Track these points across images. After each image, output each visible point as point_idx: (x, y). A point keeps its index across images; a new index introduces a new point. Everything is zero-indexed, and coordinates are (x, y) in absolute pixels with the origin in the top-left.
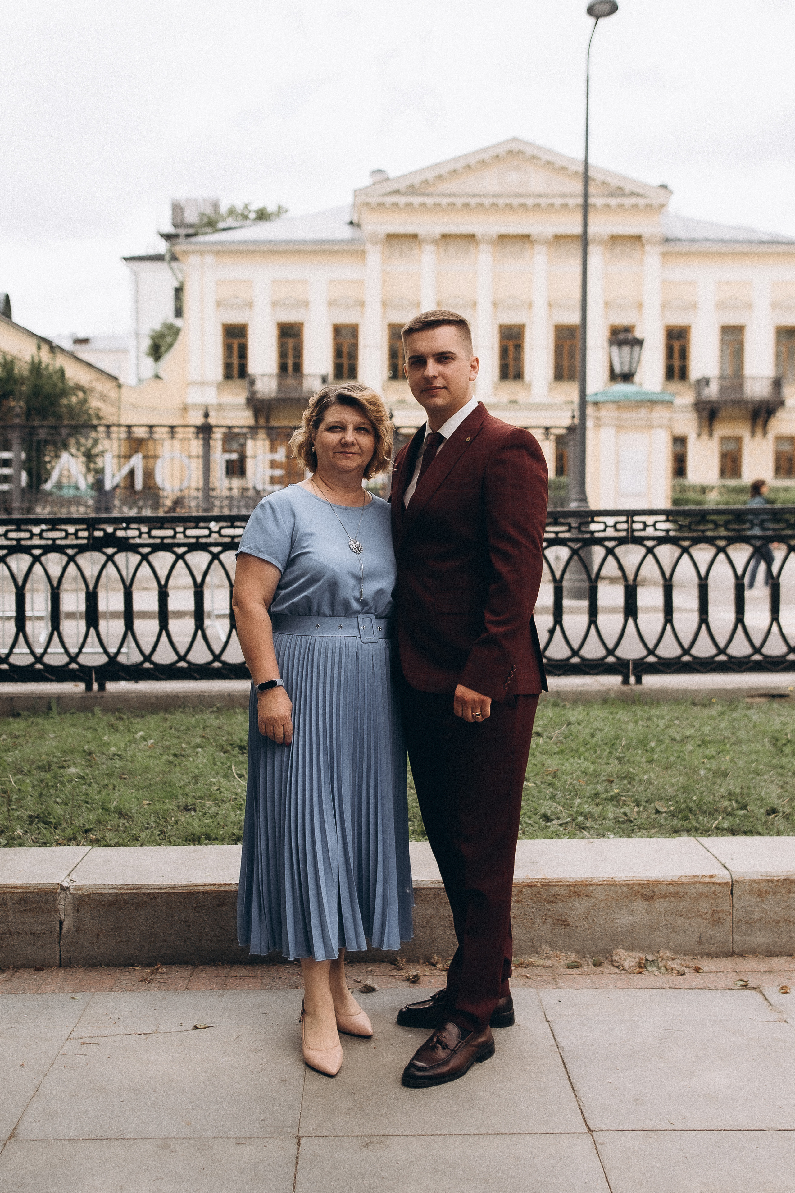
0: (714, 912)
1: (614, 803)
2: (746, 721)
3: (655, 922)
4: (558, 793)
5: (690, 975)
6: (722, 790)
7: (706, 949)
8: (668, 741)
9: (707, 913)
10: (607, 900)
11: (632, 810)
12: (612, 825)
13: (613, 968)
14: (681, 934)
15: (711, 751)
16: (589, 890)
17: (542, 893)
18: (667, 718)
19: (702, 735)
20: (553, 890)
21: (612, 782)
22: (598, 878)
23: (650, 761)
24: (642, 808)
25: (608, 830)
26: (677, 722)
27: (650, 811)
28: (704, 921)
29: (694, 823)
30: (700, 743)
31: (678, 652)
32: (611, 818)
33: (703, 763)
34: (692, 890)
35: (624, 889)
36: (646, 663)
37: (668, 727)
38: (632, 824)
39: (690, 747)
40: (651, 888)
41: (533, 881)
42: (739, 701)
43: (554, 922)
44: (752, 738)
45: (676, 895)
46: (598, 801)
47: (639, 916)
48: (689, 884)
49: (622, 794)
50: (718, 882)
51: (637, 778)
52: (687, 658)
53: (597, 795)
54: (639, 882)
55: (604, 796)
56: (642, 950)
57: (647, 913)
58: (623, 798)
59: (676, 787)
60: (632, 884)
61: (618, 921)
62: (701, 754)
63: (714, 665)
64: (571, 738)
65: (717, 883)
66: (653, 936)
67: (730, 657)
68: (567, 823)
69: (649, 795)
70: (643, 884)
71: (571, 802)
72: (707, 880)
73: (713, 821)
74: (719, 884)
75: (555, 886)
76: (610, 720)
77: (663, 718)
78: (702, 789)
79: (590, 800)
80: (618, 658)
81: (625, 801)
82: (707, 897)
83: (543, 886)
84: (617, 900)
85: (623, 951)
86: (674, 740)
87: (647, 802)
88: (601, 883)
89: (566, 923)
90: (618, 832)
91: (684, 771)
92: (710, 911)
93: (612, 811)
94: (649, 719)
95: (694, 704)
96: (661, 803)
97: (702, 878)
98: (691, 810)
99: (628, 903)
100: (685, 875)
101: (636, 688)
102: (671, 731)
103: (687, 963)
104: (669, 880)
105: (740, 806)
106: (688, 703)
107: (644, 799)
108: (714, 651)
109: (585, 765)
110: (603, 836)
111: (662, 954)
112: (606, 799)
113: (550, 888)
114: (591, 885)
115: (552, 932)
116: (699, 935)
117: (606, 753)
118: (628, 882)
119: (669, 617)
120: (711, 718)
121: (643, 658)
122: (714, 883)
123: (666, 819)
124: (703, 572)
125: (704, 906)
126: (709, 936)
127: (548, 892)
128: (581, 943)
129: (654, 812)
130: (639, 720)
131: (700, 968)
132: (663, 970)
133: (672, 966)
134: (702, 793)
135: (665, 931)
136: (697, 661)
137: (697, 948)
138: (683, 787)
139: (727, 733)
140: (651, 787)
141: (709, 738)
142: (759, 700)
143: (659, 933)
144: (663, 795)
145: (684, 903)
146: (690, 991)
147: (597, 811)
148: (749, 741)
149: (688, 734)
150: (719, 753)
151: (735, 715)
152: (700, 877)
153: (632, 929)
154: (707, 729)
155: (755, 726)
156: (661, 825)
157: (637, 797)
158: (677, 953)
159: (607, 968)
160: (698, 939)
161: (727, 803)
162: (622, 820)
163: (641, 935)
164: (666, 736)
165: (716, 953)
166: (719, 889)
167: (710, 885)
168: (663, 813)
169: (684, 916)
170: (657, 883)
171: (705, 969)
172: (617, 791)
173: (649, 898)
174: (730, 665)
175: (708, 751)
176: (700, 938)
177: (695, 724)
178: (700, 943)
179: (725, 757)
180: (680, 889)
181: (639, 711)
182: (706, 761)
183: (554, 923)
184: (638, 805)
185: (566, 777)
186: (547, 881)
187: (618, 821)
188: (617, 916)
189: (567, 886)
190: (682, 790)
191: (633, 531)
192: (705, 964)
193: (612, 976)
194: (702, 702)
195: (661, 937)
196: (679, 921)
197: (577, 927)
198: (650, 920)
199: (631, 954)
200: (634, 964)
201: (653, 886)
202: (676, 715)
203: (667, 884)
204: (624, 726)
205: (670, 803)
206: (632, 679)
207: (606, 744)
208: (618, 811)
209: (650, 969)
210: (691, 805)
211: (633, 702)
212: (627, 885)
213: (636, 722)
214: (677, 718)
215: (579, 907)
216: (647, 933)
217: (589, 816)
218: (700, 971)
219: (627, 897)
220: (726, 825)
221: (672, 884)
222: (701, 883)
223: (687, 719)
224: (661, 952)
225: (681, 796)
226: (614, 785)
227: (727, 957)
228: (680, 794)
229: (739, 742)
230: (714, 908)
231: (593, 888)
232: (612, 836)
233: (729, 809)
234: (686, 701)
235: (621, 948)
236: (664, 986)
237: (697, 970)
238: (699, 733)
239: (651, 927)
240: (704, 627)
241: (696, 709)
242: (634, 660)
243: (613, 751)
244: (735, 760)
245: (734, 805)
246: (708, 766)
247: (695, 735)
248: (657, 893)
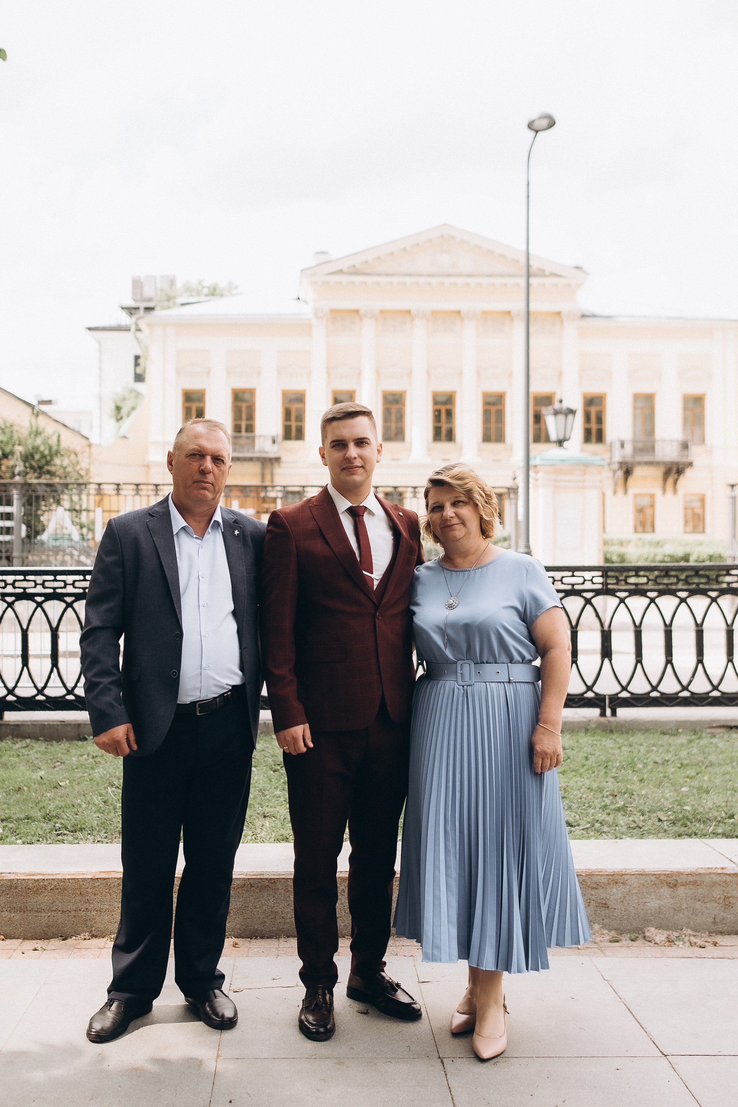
0: (726, 898)
1: (622, 812)
2: (714, 748)
3: (678, 905)
4: (573, 804)
5: (710, 948)
6: (709, 803)
7: (719, 928)
8: (651, 764)
9: (720, 898)
10: (639, 887)
11: (638, 818)
12: (626, 830)
13: (646, 942)
14: (699, 916)
15: (692, 772)
16: (624, 878)
17: (587, 881)
18: (645, 745)
19: (679, 759)
20: (595, 879)
21: (616, 796)
22: (631, 869)
23: (641, 781)
24: (646, 817)
25: (623, 834)
26: (654, 748)
27: (654, 819)
28: (718, 905)
29: (694, 829)
30: (679, 765)
31: (648, 688)
32: (623, 824)
33: (686, 782)
34: (707, 879)
35: (653, 878)
36: (620, 698)
37: (648, 752)
38: (642, 830)
39: (671, 769)
40: (674, 878)
41: (579, 871)
42: (702, 731)
43: (597, 904)
44: (722, 762)
45: (695, 883)
46: (608, 811)
47: (665, 901)
48: (705, 874)
49: (627, 805)
50: (729, 873)
51: (634, 793)
52: (654, 694)
53: (605, 807)
54: (664, 872)
55: (613, 807)
56: (667, 928)
57: (671, 898)
58: (630, 809)
59: (671, 800)
60: (659, 874)
61: (648, 904)
62: (683, 775)
63: (679, 700)
64: (569, 760)
65: (727, 874)
66: (676, 917)
67: (692, 693)
68: (587, 828)
69: (650, 807)
70: (668, 874)
71: (586, 812)
72: (720, 871)
73: (708, 828)
74: (729, 875)
75: (597, 875)
76: (598, 745)
77: (641, 745)
78: (693, 803)
79: (601, 811)
80: (596, 694)
81: (631, 811)
82: (720, 885)
83: (587, 875)
84: (647, 887)
85: (653, 929)
86: (656, 763)
87: (649, 812)
88: (634, 873)
89: (606, 906)
90: (632, 835)
91: (673, 788)
92: (722, 897)
93: (622, 820)
94: (631, 746)
95: (664, 734)
96: (662, 813)
97: (715, 869)
98: (688, 819)
99: (656, 889)
100: (700, 867)
101: (613, 719)
102: (653, 756)
103: (706, 939)
104: (689, 871)
105: (727, 816)
106: (659, 733)
107: (647, 809)
108: (678, 688)
109: (587, 782)
110: (621, 839)
111: (685, 932)
112: (614, 810)
113: (593, 877)
114: (626, 874)
115: (595, 913)
116: (714, 917)
117: (602, 773)
118: (655, 873)
119: (639, 659)
120: (682, 745)
121: (617, 694)
122: (725, 874)
123: (668, 826)
124: (668, 622)
125: (717, 893)
126: (721, 918)
127: (592, 880)
128: (619, 922)
129: (657, 820)
130: (622, 746)
131: (717, 943)
132: (688, 944)
133: (695, 941)
134: (693, 805)
135: (686, 913)
136: (664, 696)
137: (712, 927)
138: (676, 801)
139: (700, 758)
140: (648, 800)
141: (686, 762)
142: (718, 730)
143: (681, 915)
144: (662, 807)
145: (701, 890)
146: (713, 959)
147: (610, 819)
148: (719, 765)
149: (667, 758)
150: (697, 774)
151: (702, 742)
152: (713, 869)
153: (660, 911)
154: (683, 754)
155: (722, 752)
156: (665, 831)
157: (641, 808)
158: (696, 931)
159: (640, 942)
160: (713, 920)
161: (716, 814)
162: (632, 826)
163: (666, 916)
164: (649, 760)
165: (728, 932)
166: (729, 879)
167: (722, 876)
168: (664, 821)
169: (701, 900)
170: (679, 874)
171: (721, 943)
172: (622, 803)
173: (674, 886)
174: (691, 700)
175: (688, 772)
176: (715, 918)
177: (671, 749)
178: (715, 923)
179: (703, 776)
180: (697, 878)
181: (621, 740)
182: (688, 780)
183: (596, 906)
184: (643, 815)
185: (575, 792)
186: (590, 871)
187: (630, 827)
188: (648, 900)
189: (607, 875)
190: (677, 803)
191: (607, 584)
192: (720, 940)
193: (647, 948)
194: (670, 732)
195: (683, 918)
196: (698, 905)
197: (615, 909)
198: (674, 903)
199: (660, 931)
200: (663, 939)
201: (676, 876)
202: (652, 742)
203: (687, 875)
204: (611, 751)
205: (670, 813)
206: (608, 712)
207: (600, 766)
208: (626, 819)
209: (677, 943)
210: (687, 814)
211: (611, 731)
212: (655, 874)
213: (620, 748)
214: (654, 745)
215: (616, 893)
216: (672, 914)
217: (604, 823)
218: (717, 945)
219: (655, 884)
220: (720, 831)
221: (691, 874)
222: (715, 873)
223: (662, 746)
224: (683, 930)
225: (677, 808)
226: (617, 798)
227: (736, 934)
228: (675, 806)
229: (711, 765)
230: (726, 894)
231: (628, 877)
232: (628, 839)
233: (719, 819)
234: (657, 730)
235: (651, 927)
236: (691, 956)
237: (715, 944)
238: (677, 757)
239: (675, 909)
240: (669, 666)
241: (666, 737)
242: (609, 695)
243: (608, 771)
244: (712, 779)
245: (723, 815)
246: (692, 784)
247: (674, 758)
248: (679, 881)
